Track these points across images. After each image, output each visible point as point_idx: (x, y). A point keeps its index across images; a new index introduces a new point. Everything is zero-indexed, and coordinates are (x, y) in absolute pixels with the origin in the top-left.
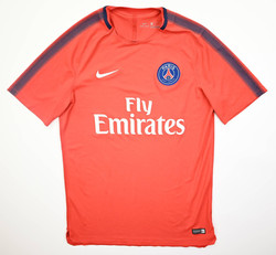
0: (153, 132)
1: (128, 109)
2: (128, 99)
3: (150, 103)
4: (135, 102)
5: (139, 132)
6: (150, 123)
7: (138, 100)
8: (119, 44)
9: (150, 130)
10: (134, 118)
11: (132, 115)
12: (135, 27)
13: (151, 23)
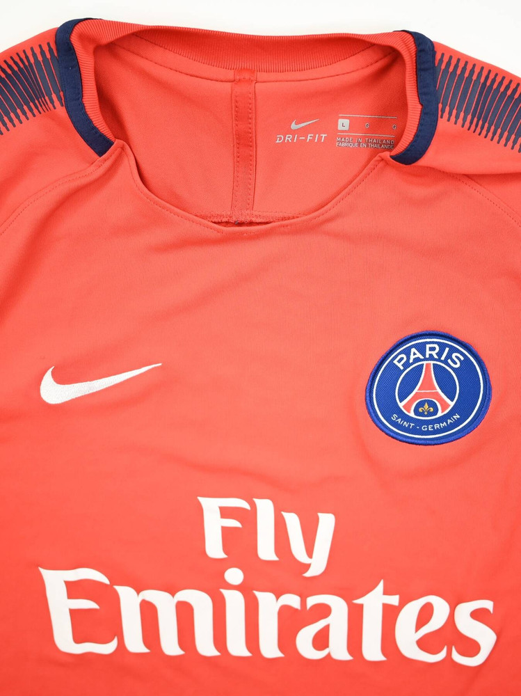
0: (339, 649)
1: (214, 548)
2: (211, 507)
3: (327, 523)
4: (249, 518)
5: (270, 648)
6: (324, 611)
7: (265, 508)
8: (161, 235)
9: (321, 640)
10: (244, 588)
11: (234, 576)
12: (244, 143)
13: (341, 121)
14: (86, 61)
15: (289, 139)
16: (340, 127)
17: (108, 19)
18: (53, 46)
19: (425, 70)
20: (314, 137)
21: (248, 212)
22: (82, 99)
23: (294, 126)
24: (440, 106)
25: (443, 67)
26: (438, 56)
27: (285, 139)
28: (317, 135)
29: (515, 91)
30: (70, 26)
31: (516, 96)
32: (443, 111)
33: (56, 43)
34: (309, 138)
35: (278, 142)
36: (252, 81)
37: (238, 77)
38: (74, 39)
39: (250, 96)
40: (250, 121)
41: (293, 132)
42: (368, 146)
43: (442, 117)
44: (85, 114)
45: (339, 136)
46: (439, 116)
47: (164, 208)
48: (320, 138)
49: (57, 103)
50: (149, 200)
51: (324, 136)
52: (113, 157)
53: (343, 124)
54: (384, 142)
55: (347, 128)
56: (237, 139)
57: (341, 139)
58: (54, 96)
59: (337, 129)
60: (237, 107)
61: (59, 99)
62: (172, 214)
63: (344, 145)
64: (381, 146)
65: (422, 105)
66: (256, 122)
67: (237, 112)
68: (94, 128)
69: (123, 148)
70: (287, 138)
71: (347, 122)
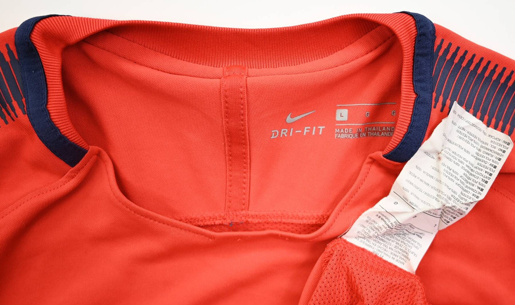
12: (237, 141)
13: (339, 112)
14: (52, 62)
15: (285, 133)
16: (338, 118)
17: (77, 16)
18: (12, 47)
19: (422, 55)
20: (311, 130)
21: (244, 212)
22: (47, 104)
23: (289, 119)
24: (434, 95)
25: (441, 53)
26: (438, 42)
27: (280, 133)
28: (314, 128)
29: (509, 78)
30: (31, 25)
31: (510, 84)
32: (437, 101)
33: (15, 44)
34: (305, 131)
35: (273, 137)
36: (243, 76)
37: (227, 74)
38: (36, 39)
39: (241, 90)
40: (242, 117)
41: (289, 126)
42: (367, 135)
43: (435, 107)
44: (50, 121)
45: (337, 127)
46: (433, 106)
47: (147, 216)
48: (318, 130)
49: (19, 111)
50: (128, 210)
51: (321, 128)
52: (88, 165)
53: (342, 114)
54: (384, 129)
55: (345, 118)
56: (228, 136)
57: (340, 130)
58: (15, 103)
59: (335, 120)
60: (226, 102)
61: (21, 105)
62: (157, 222)
63: (343, 136)
64: (380, 134)
65: (416, 94)
66: (248, 119)
67: (227, 108)
68: (62, 137)
69: (99, 154)
70: (282, 133)
71: (345, 112)
